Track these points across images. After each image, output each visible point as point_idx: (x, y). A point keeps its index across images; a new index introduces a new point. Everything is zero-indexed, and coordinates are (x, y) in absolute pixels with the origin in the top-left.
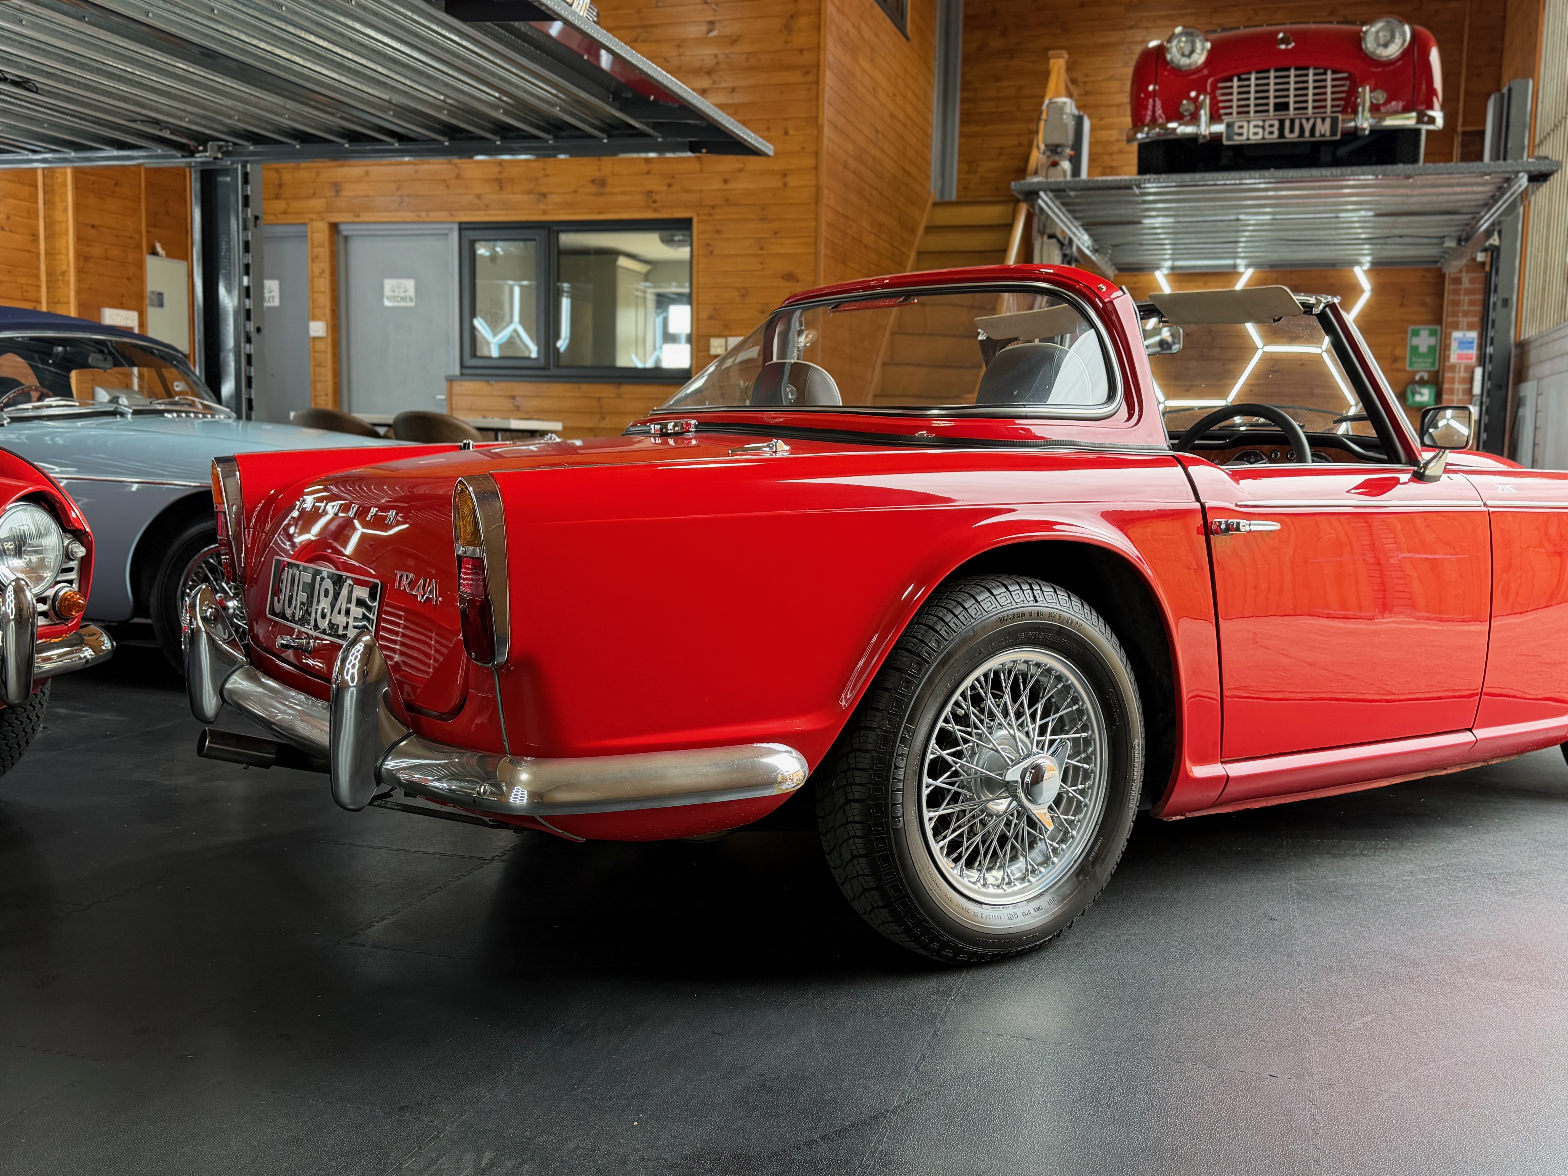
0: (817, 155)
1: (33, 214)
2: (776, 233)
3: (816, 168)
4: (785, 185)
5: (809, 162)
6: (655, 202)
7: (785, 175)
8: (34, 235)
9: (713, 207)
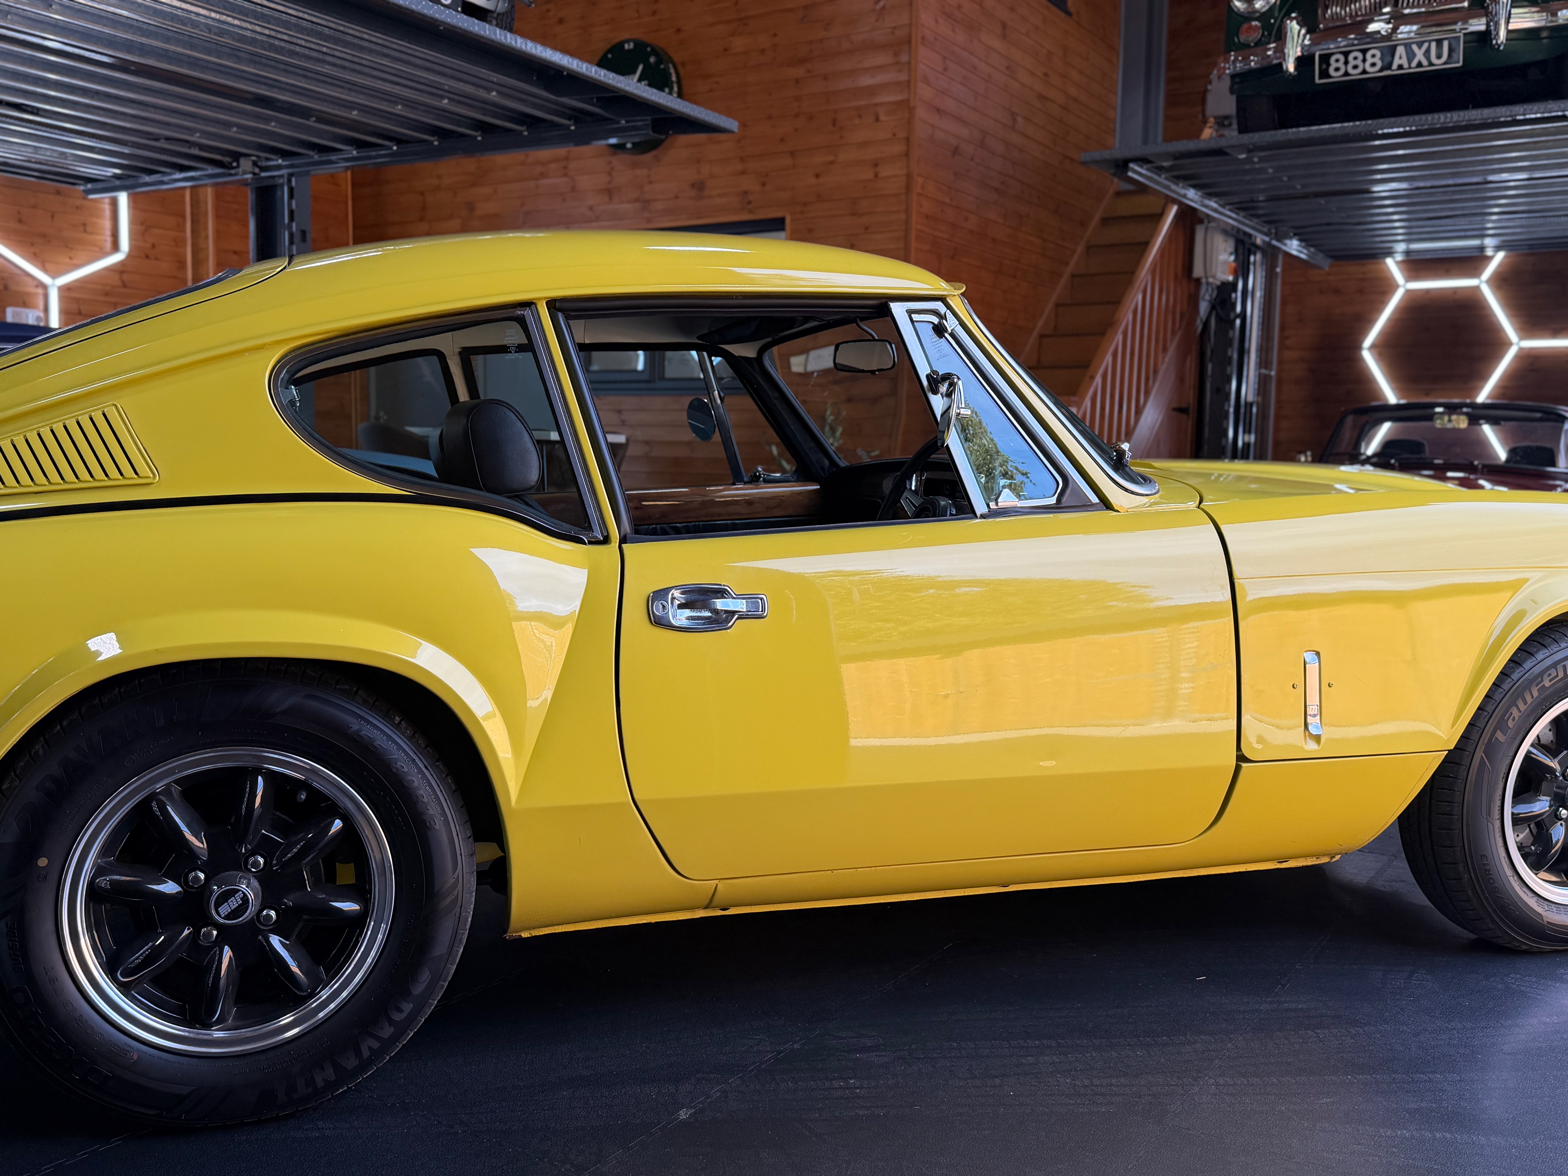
0: (907, 139)
1: (179, 242)
2: (866, 228)
3: (907, 155)
4: (876, 175)
5: (899, 148)
6: (749, 203)
7: (876, 165)
8: (180, 262)
9: (805, 205)
